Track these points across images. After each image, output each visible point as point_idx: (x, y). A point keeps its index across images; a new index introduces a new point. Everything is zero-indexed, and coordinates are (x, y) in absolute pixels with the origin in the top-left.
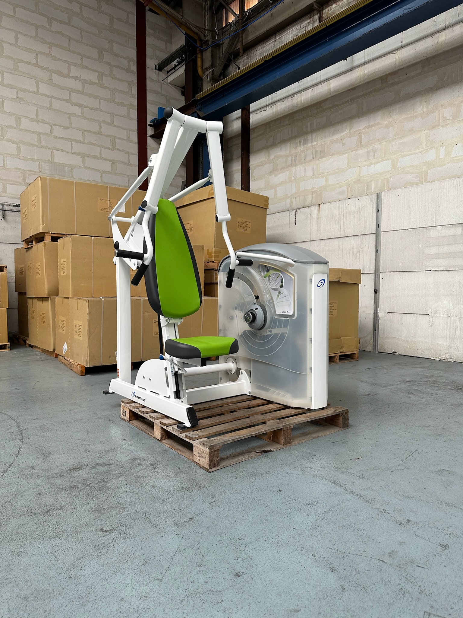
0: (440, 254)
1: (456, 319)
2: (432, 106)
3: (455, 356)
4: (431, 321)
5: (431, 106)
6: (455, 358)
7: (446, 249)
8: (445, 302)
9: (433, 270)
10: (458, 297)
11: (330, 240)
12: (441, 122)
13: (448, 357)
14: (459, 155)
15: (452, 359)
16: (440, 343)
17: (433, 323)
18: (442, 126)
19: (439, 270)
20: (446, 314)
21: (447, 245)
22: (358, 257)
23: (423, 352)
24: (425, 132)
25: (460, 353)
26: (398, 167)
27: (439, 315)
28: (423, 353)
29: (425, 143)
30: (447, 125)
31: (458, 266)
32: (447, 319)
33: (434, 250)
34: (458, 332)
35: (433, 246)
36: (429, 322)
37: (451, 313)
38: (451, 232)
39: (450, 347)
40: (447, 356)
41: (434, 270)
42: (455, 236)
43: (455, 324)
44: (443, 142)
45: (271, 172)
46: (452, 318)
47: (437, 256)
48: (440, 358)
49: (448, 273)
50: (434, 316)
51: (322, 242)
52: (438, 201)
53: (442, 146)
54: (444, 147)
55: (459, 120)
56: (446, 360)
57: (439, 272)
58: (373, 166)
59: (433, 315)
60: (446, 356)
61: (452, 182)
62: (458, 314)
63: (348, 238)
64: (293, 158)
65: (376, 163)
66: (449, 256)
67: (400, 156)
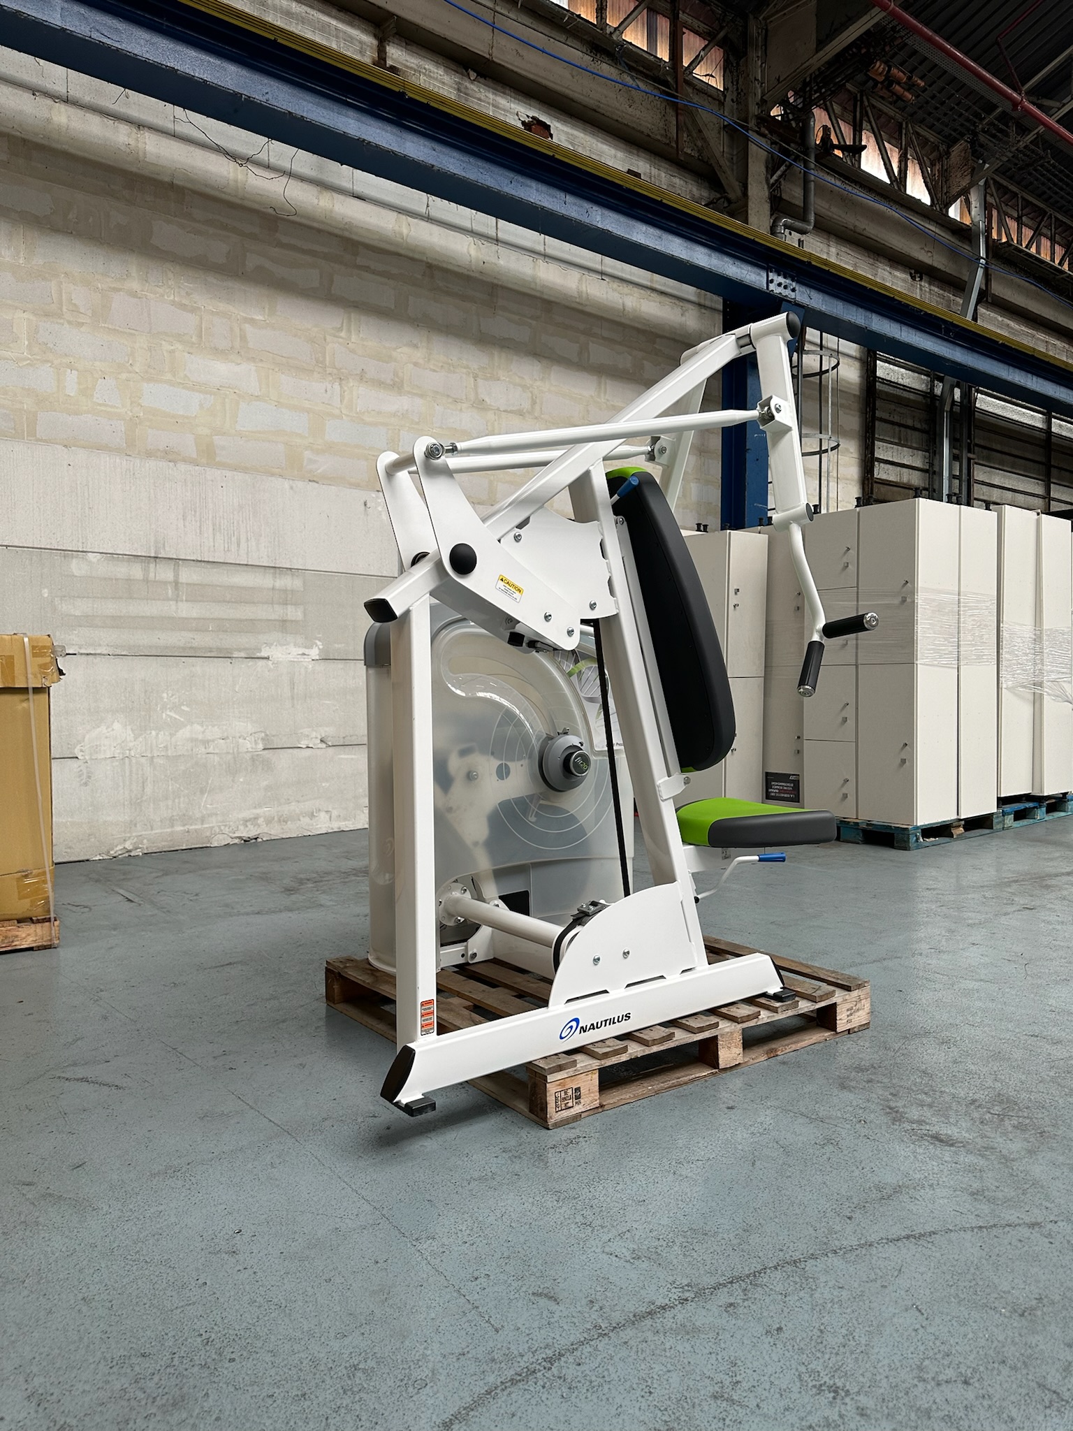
0: (98, 616)
1: (143, 760)
2: (41, 262)
3: (145, 841)
4: (85, 771)
5: (38, 261)
6: (146, 846)
7: (111, 608)
8: (117, 726)
9: (82, 654)
10: (143, 713)
12: (64, 310)
13: (131, 848)
14: (110, 404)
15: (140, 848)
16: (109, 819)
17: (89, 777)
18: (69, 323)
19: (95, 654)
20: (119, 753)
21: (113, 598)
23: (70, 848)
24: (25, 315)
25: (157, 831)
27: (103, 757)
28: (69, 850)
29: (26, 343)
30: (80, 324)
31: (139, 646)
32: (124, 763)
33: (80, 608)
34: (149, 790)
35: (78, 597)
36: (80, 776)
37: (130, 750)
38: (122, 570)
39: (133, 824)
40: (128, 845)
41: (84, 654)
42: (129, 580)
43: (140, 772)
44: (72, 360)
46: (134, 761)
47: (88, 621)
48: (112, 852)
49: (117, 660)
50: (91, 759)
52: (86, 494)
53: (70, 367)
54: (76, 373)
55: (109, 328)
56: (127, 855)
57: (98, 658)
59: (87, 758)
60: (126, 846)
61: (118, 460)
62: (146, 750)
66: (116, 622)
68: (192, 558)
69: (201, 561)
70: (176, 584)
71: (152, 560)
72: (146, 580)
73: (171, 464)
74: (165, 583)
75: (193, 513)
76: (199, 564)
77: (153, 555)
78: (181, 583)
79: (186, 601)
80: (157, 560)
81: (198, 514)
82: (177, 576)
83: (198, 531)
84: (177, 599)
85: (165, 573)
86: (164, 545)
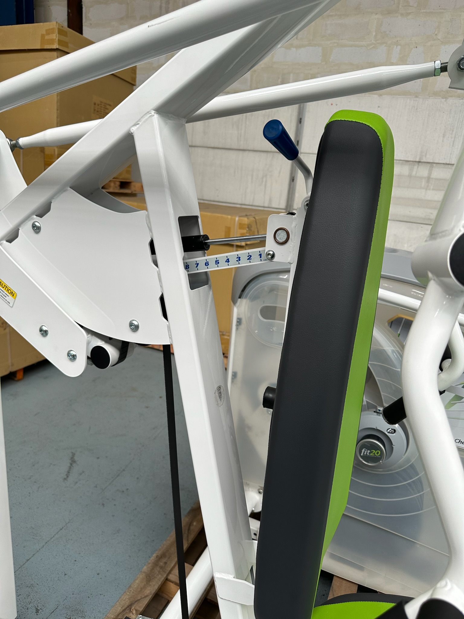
11: (224, 151)
12: (400, 7)
18: (402, 15)
22: (264, 183)
24: (377, 16)
26: (331, 60)
29: (374, 34)
30: (409, 14)
44: (399, 39)
45: (122, 19)
51: (211, 151)
53: (397, 44)
54: (399, 47)
55: (426, 12)
58: (294, 49)
63: (251, 154)
64: (164, 5)
65: (298, 47)
67: (336, 44)
68: (443, 162)
69: (449, 164)
70: (429, 179)
71: (416, 164)
72: (410, 176)
73: (443, 100)
74: (421, 178)
75: (451, 132)
76: (447, 166)
77: (417, 160)
78: (432, 178)
79: (433, 189)
80: (420, 164)
81: (454, 132)
82: (430, 173)
83: (452, 144)
84: (427, 188)
85: (423, 171)
86: (426, 154)
